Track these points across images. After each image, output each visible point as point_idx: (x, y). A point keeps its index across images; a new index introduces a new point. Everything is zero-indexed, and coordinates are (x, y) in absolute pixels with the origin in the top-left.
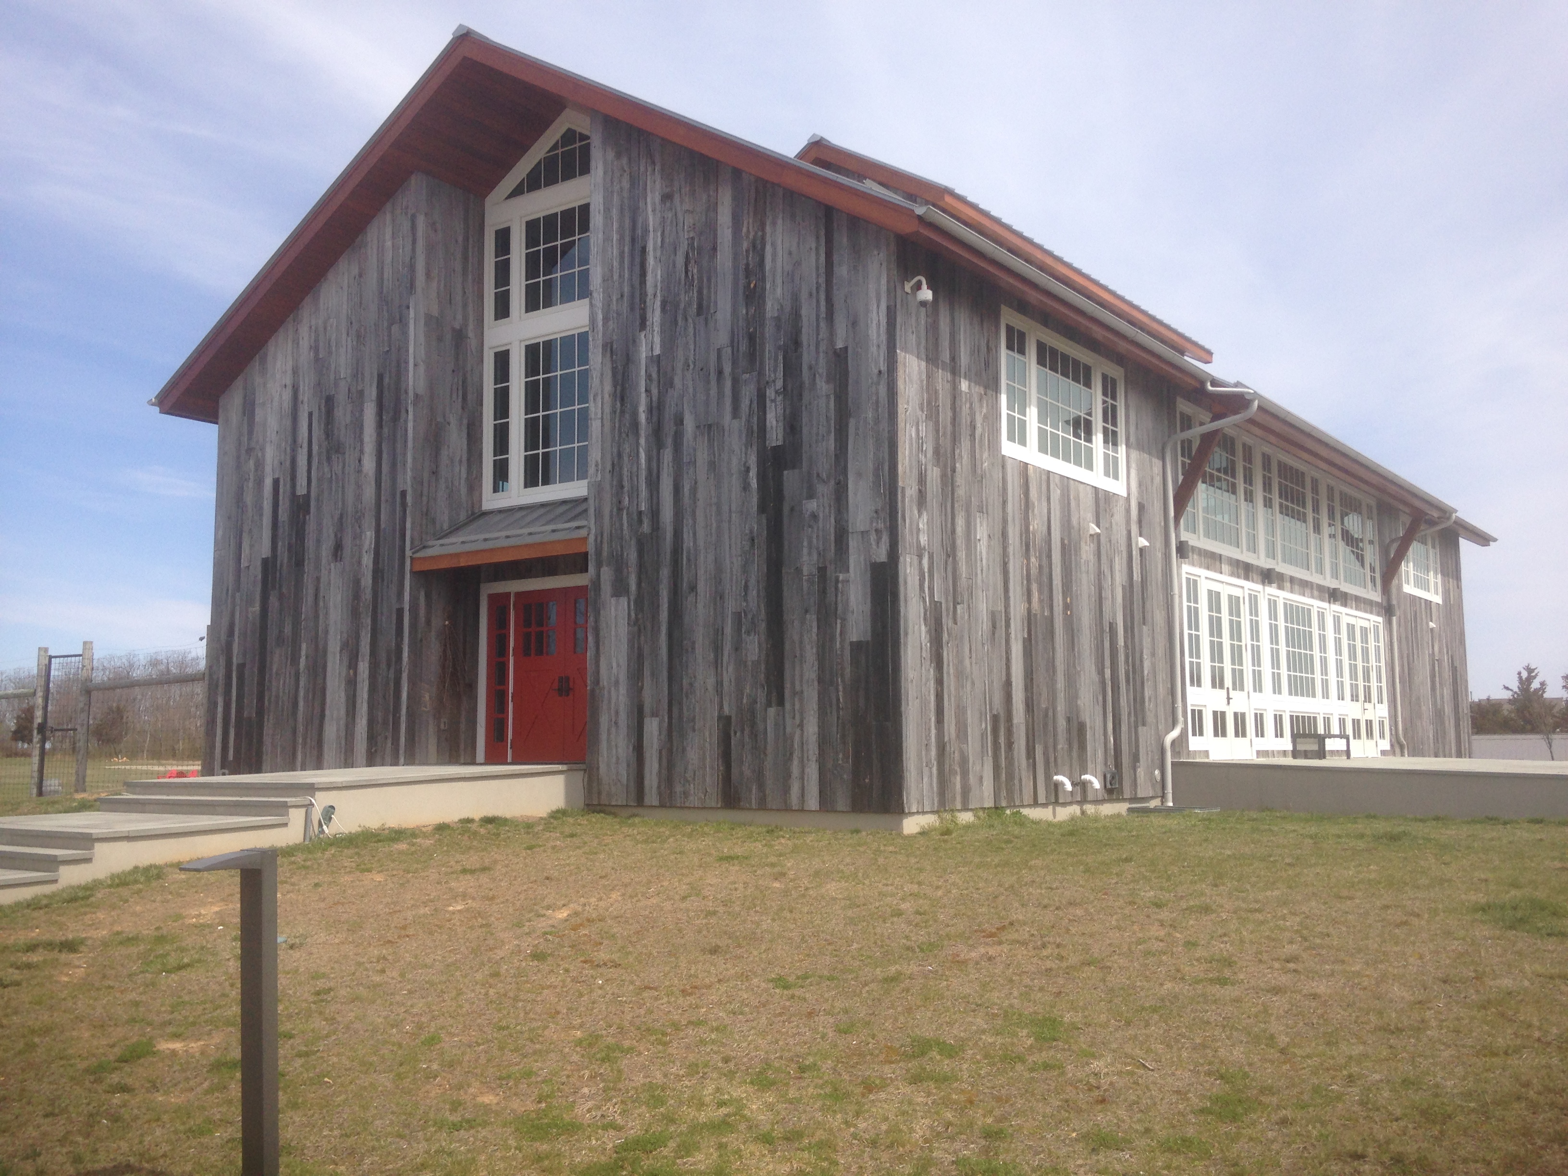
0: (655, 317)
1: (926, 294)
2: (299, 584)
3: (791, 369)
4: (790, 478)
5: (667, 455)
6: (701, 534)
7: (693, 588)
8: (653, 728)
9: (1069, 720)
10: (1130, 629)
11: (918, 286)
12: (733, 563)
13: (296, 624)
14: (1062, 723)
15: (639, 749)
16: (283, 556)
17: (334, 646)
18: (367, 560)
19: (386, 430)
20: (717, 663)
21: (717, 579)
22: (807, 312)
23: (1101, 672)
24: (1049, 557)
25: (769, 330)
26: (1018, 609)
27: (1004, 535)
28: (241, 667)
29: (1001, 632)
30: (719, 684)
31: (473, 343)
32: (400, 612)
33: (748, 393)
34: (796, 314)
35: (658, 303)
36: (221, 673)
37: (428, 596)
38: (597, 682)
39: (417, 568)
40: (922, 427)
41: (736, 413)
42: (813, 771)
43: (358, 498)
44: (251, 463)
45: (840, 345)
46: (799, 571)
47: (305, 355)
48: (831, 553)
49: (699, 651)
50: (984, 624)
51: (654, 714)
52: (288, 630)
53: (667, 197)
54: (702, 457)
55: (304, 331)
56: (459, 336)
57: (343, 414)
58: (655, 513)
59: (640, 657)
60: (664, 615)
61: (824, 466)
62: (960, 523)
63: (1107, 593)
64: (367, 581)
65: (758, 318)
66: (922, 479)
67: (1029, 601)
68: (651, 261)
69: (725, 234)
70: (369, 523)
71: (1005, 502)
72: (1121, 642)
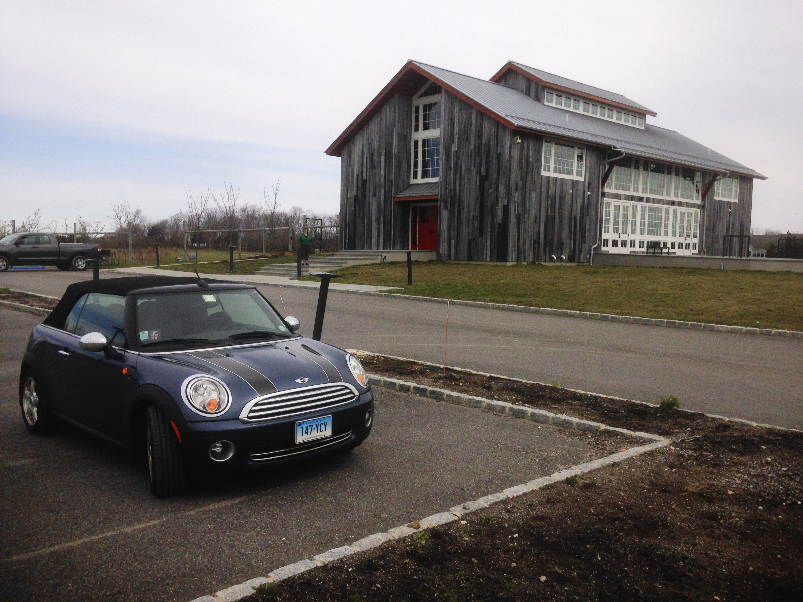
0: (456, 140)
1: (519, 141)
2: (364, 203)
3: (488, 157)
4: (486, 183)
5: (458, 175)
6: (465, 196)
7: (463, 209)
8: (453, 242)
9: (558, 242)
10: (582, 217)
11: (517, 139)
12: (472, 203)
13: (364, 214)
14: (555, 242)
15: (450, 246)
16: (360, 195)
17: (374, 219)
18: (382, 198)
19: (387, 164)
20: (468, 226)
21: (469, 206)
22: (492, 143)
23: (570, 229)
24: (555, 200)
25: (483, 147)
26: (543, 214)
27: (541, 195)
28: (349, 224)
29: (538, 220)
30: (468, 232)
31: (409, 139)
32: (391, 211)
33: (478, 162)
34: (489, 145)
35: (457, 137)
36: (343, 226)
37: (398, 208)
38: (440, 230)
39: (396, 200)
40: (518, 172)
41: (474, 167)
42: (488, 252)
43: (380, 181)
44: (351, 170)
45: (499, 152)
46: (487, 206)
47: (365, 142)
48: (495, 203)
49: (464, 223)
50: (533, 218)
51: (454, 239)
52: (362, 214)
53: (460, 110)
54: (466, 176)
55: (365, 135)
56: (406, 137)
57: (376, 158)
58: (455, 190)
59: (450, 225)
60: (456, 215)
61: (494, 180)
62: (527, 194)
63: (574, 208)
64: (382, 202)
65: (481, 143)
66: (517, 184)
67: (547, 211)
68: (456, 126)
69: (474, 121)
70: (383, 187)
71: (541, 187)
72: (578, 221)
